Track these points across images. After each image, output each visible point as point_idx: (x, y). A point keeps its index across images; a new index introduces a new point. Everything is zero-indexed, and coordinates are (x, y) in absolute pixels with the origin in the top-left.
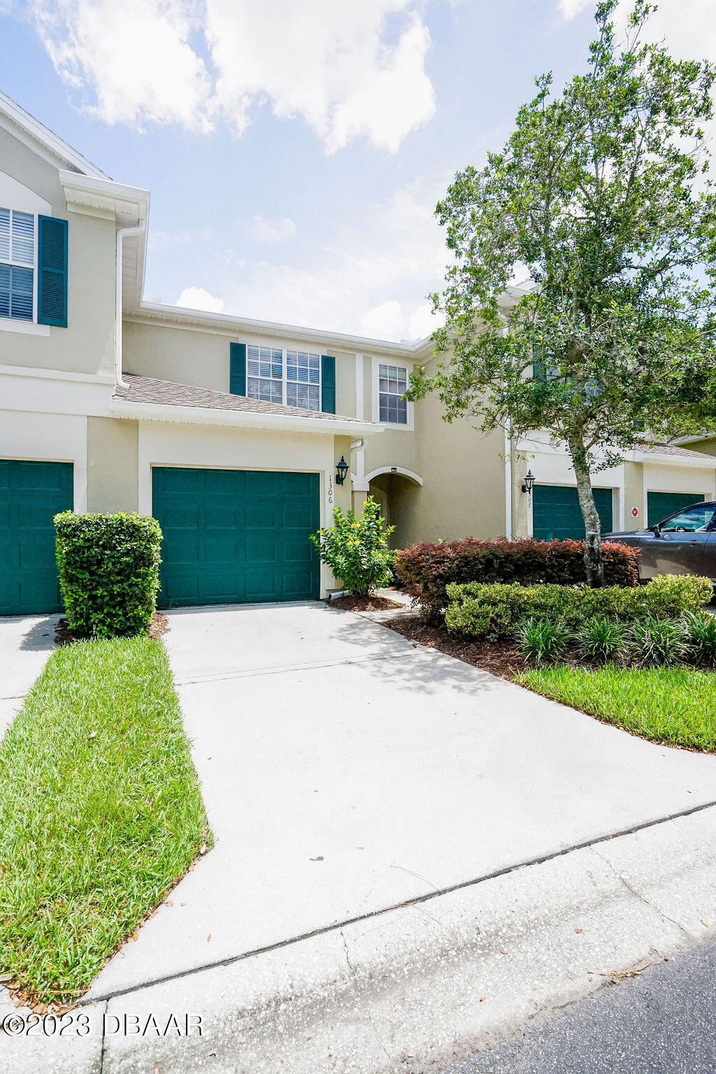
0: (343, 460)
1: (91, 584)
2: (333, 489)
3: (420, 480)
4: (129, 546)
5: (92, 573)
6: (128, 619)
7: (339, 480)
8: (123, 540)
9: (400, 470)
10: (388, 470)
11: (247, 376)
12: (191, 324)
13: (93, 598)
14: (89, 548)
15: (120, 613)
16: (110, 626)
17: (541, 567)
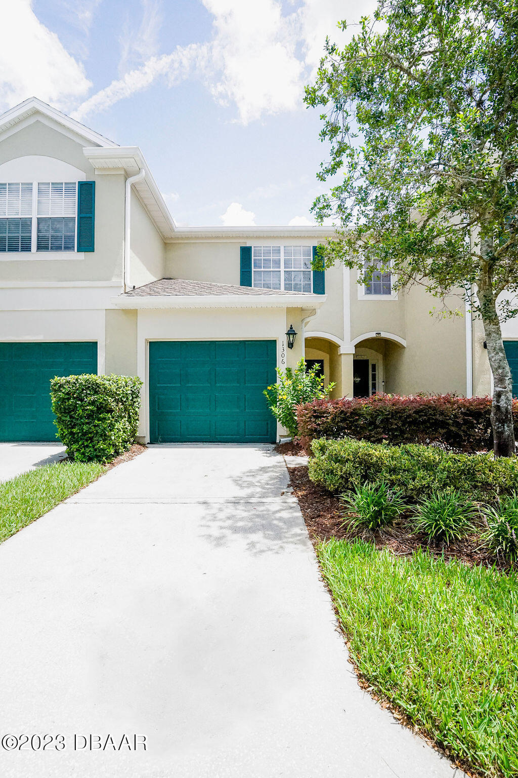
0: (291, 328)
1: (71, 424)
2: (285, 352)
3: (404, 343)
4: (92, 398)
5: (71, 417)
6: (95, 450)
7: (291, 345)
8: (89, 394)
9: (384, 335)
10: (373, 335)
11: (253, 270)
12: (212, 238)
13: (72, 433)
14: (69, 399)
15: (90, 445)
16: (83, 454)
17: (444, 424)
